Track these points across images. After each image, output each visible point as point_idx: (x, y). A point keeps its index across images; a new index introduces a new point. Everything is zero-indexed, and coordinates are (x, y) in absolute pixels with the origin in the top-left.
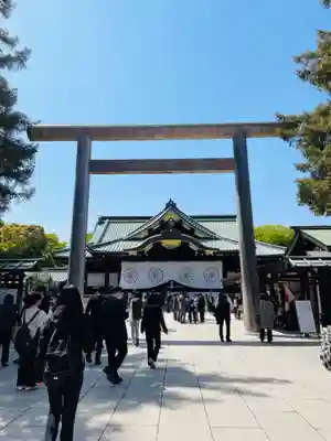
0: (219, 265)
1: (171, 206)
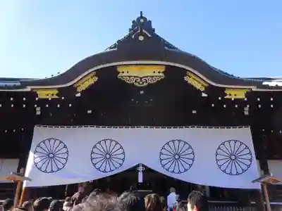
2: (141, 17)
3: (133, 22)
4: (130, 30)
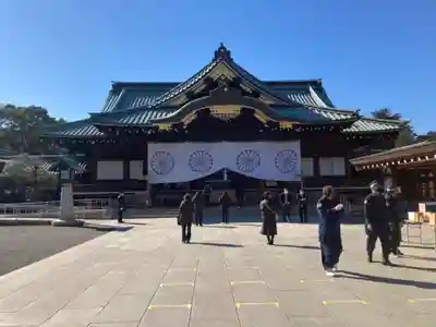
0: (295, 146)
1: (223, 55)
3: (216, 52)
4: (214, 60)
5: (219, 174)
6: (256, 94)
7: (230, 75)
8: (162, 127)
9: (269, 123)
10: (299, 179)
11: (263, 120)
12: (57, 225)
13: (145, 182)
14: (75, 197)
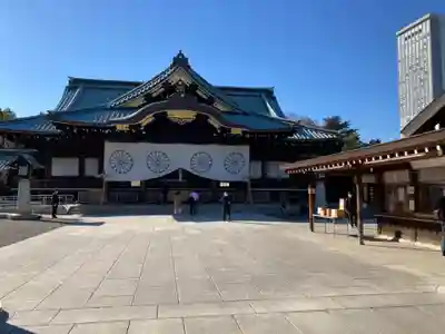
0: (245, 150)
1: (180, 62)
2: (180, 54)
3: (174, 58)
5: (175, 174)
6: (210, 101)
7: (187, 81)
8: (119, 127)
9: (222, 128)
10: (247, 180)
11: (216, 126)
12: (14, 219)
13: (101, 180)
14: (32, 192)
